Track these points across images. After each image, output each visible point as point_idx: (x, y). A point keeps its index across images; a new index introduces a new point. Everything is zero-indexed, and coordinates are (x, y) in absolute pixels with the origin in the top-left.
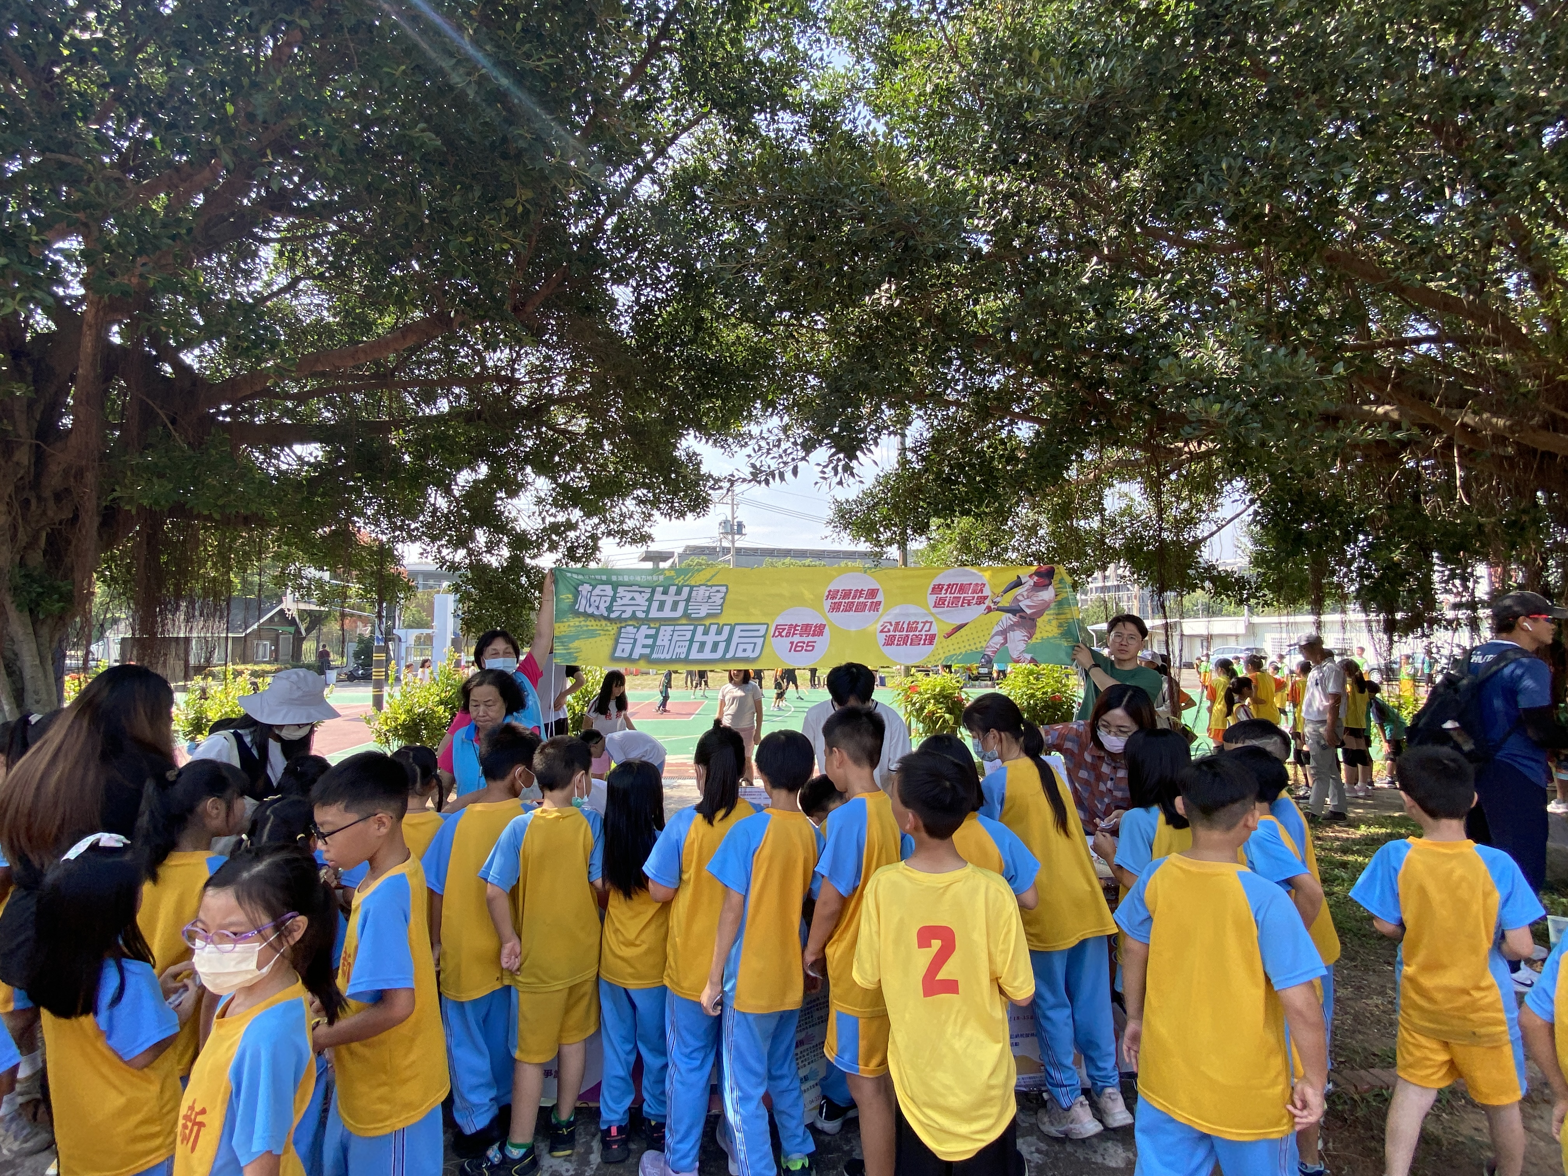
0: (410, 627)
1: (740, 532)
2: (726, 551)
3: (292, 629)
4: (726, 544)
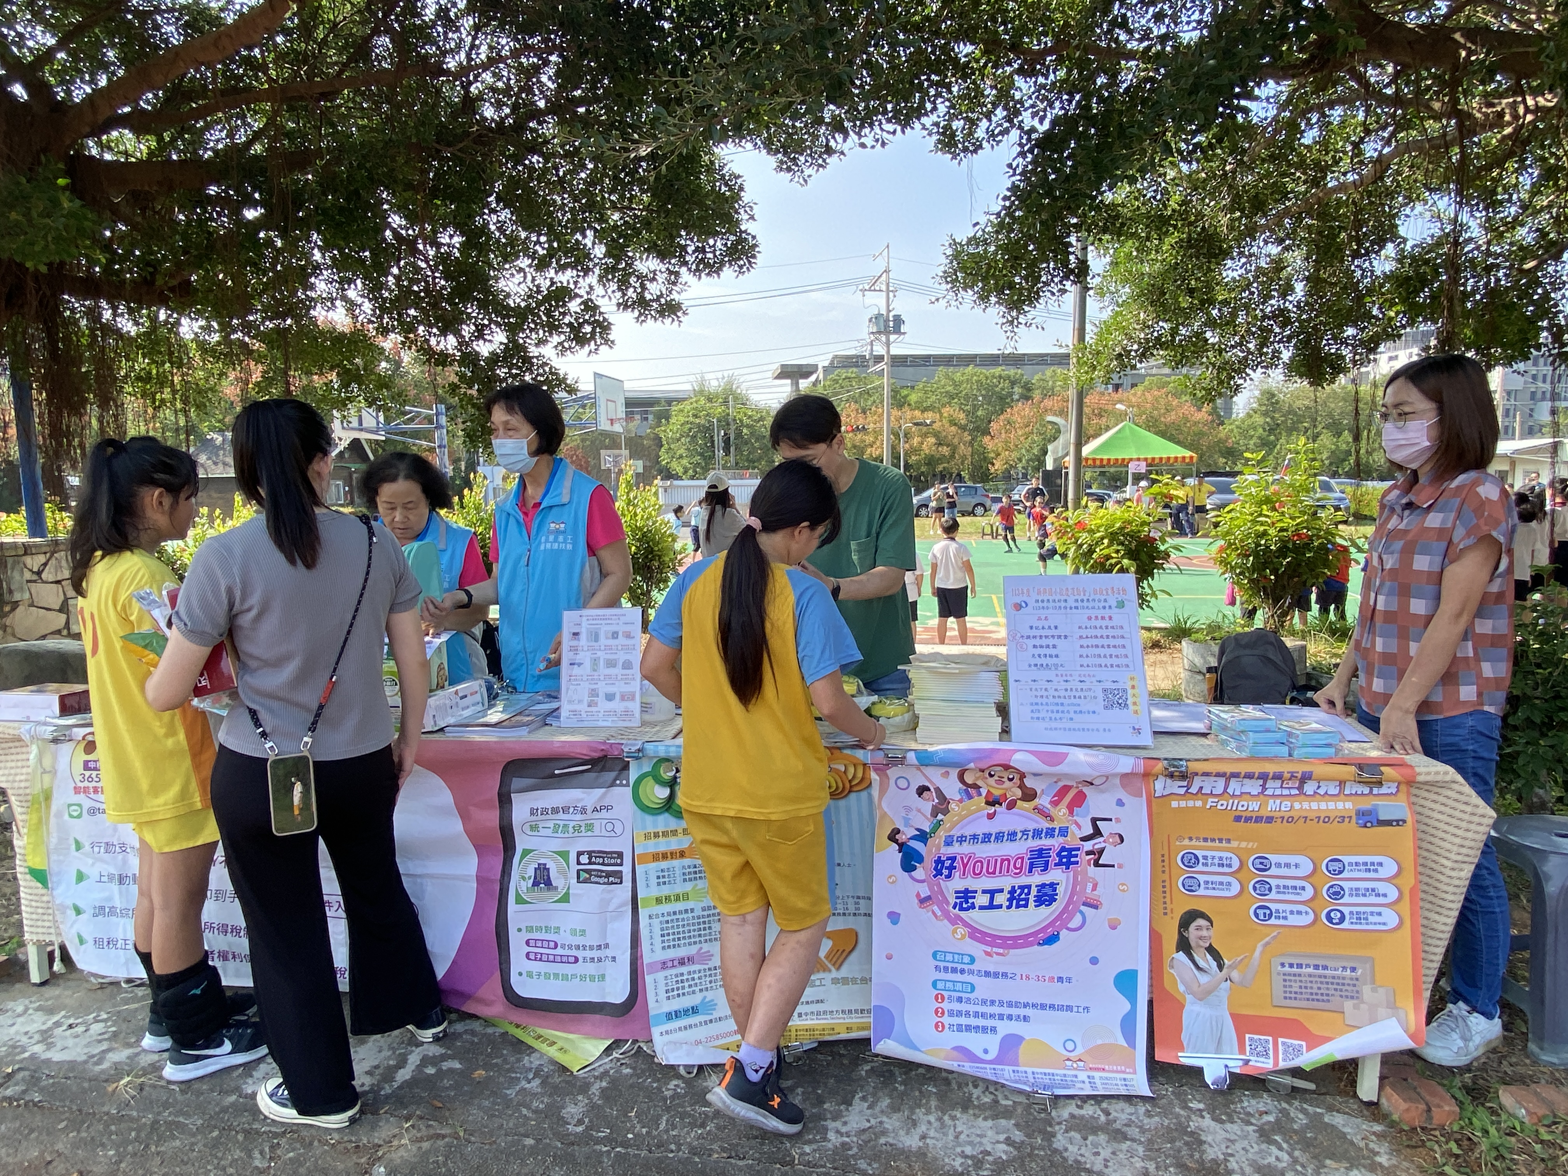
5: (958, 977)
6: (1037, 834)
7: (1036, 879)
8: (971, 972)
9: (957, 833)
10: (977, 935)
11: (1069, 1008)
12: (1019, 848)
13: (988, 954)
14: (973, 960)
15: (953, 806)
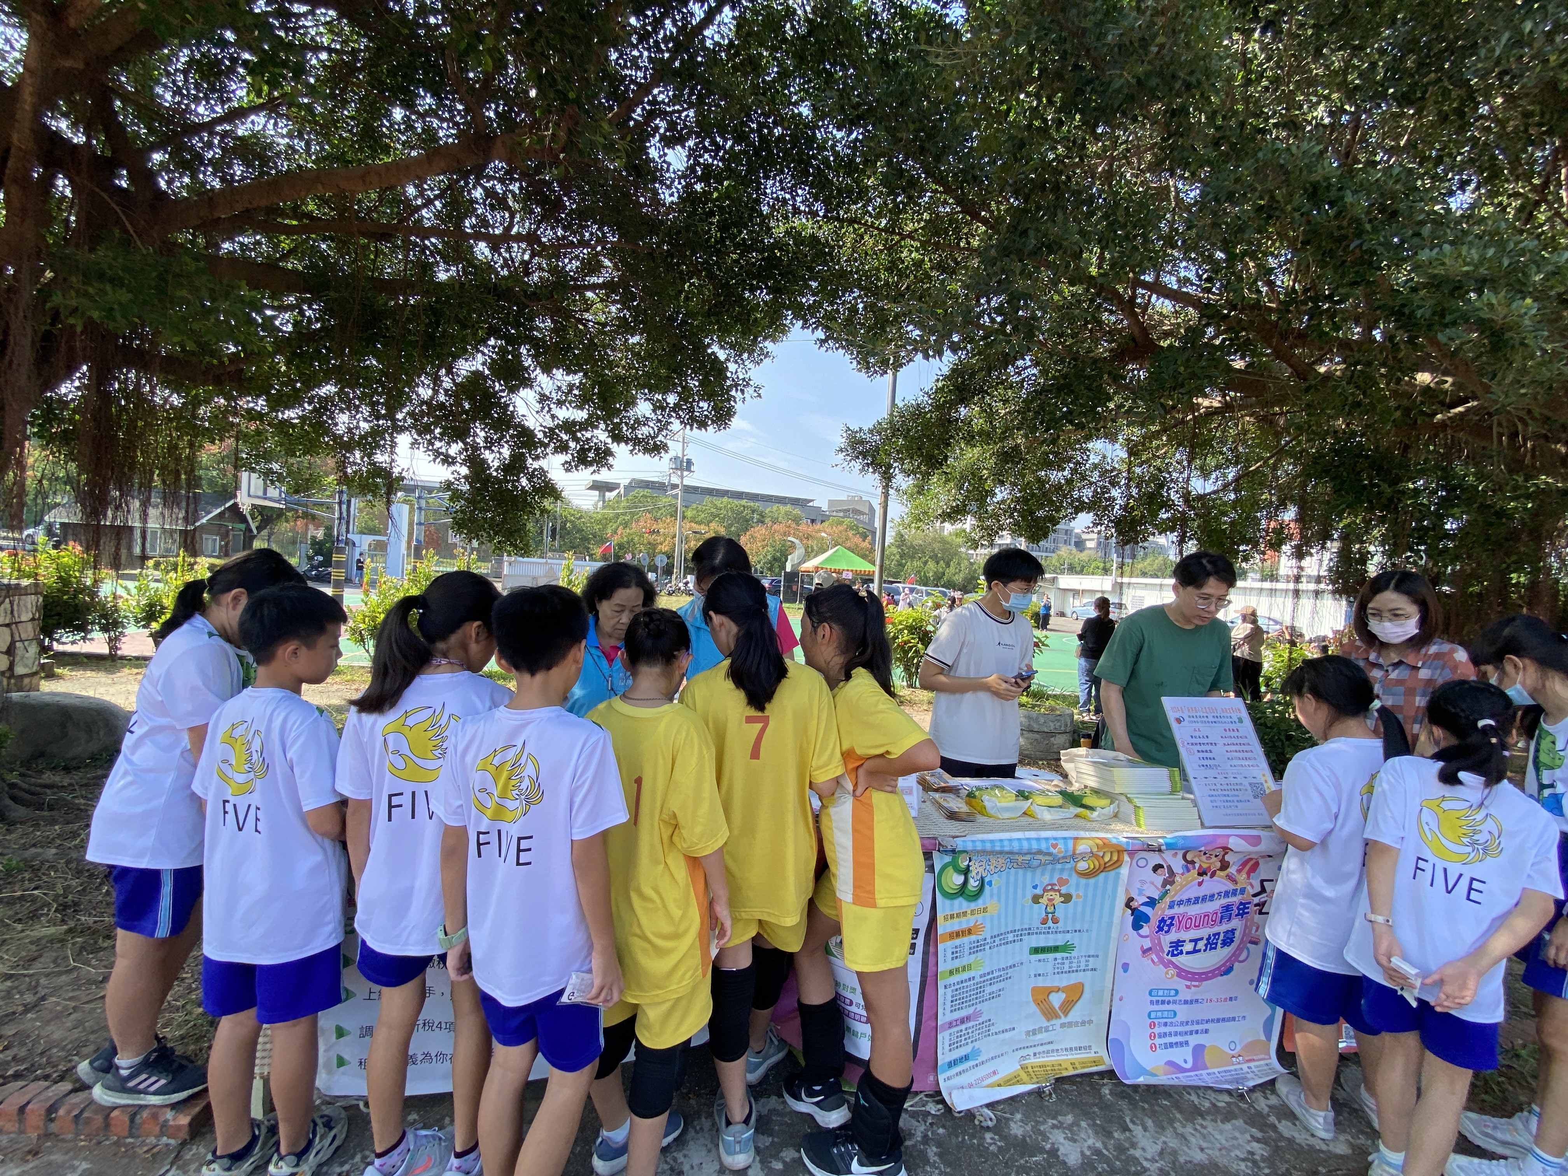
0: (362, 533)
1: (688, 469)
2: (675, 486)
3: (243, 526)
4: (675, 480)
5: (1166, 1007)
6: (1227, 894)
7: (1222, 928)
8: (1175, 1002)
9: (1177, 899)
10: (1183, 973)
11: (1234, 1019)
12: (1215, 906)
13: (1188, 987)
14: (1177, 992)
15: (1178, 878)
